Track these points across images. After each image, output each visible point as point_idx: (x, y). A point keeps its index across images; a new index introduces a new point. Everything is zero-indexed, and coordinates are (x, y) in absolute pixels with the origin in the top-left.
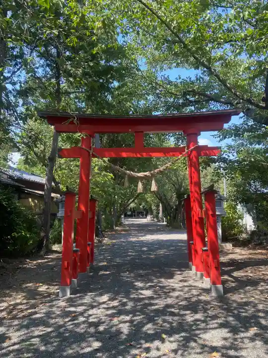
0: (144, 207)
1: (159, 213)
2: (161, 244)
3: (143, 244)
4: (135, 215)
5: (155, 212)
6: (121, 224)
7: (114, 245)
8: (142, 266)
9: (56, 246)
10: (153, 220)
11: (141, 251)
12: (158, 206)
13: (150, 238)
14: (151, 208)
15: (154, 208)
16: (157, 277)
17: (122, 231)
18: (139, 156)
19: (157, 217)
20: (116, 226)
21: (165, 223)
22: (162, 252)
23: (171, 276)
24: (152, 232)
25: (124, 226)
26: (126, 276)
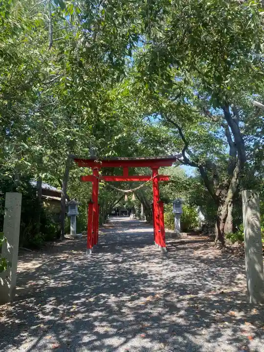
0: (127, 206)
1: (140, 212)
2: (140, 234)
3: (126, 234)
4: (119, 214)
5: (137, 211)
6: (107, 222)
7: (106, 235)
8: (127, 243)
9: (67, 235)
10: (135, 218)
11: (126, 238)
12: (140, 206)
13: (131, 231)
14: (133, 207)
15: (136, 207)
16: (135, 248)
17: (109, 227)
18: (125, 180)
19: (139, 216)
20: (104, 223)
21: (145, 221)
22: (139, 238)
23: (143, 247)
24: (134, 227)
25: (110, 223)
26: (118, 248)
